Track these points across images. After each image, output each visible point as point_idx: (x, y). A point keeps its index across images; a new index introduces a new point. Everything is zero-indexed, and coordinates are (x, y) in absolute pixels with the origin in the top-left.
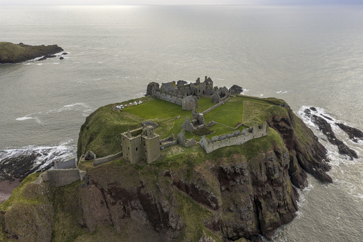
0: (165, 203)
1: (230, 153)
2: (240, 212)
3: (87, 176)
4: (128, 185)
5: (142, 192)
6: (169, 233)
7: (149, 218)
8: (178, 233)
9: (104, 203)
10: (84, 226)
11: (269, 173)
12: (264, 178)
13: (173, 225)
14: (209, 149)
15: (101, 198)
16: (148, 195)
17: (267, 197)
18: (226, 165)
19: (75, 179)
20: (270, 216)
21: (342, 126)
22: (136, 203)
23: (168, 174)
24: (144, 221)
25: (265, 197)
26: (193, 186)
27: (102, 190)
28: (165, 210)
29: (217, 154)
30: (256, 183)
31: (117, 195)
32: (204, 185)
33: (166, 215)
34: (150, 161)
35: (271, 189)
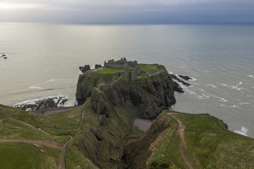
0: (140, 93)
1: (156, 77)
2: (161, 97)
3: (114, 86)
4: (127, 89)
5: (131, 91)
6: (142, 104)
7: (133, 103)
8: (145, 104)
9: (119, 96)
10: (115, 104)
11: (168, 84)
12: (166, 86)
13: (144, 101)
14: (150, 76)
15: (118, 94)
16: (134, 92)
17: (167, 93)
18: (155, 81)
19: (108, 88)
20: (169, 101)
21: (181, 76)
22: (128, 97)
23: (140, 84)
24: (131, 104)
25: (167, 94)
26: (148, 87)
27: (118, 91)
28: (140, 96)
29: (152, 77)
30: (164, 88)
31: (123, 93)
32: (151, 87)
33: (140, 98)
34: (133, 80)
35: (168, 91)
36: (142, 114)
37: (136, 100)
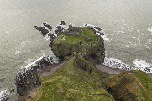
0: (96, 53)
3: (86, 54)
5: (92, 53)
7: (92, 57)
13: (98, 56)
14: (97, 43)
18: (100, 44)
21: (96, 28)
23: (96, 49)
24: (91, 58)
26: (99, 49)
31: (89, 55)
34: (92, 48)
36: (98, 62)
37: (94, 56)
